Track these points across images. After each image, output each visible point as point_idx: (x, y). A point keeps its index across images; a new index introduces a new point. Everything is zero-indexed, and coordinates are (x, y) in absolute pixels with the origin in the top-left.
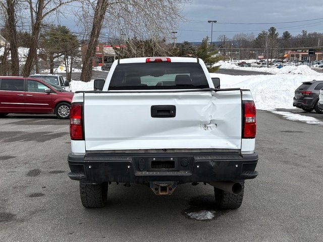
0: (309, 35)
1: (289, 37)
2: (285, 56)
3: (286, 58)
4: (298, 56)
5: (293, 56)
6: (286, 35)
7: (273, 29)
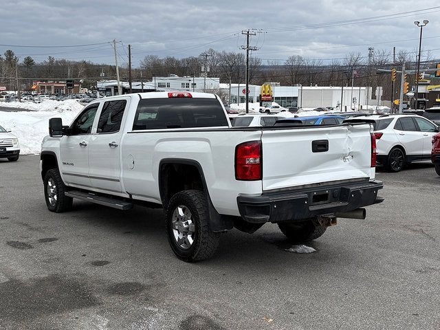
0: (57, 61)
1: (33, 64)
2: (34, 87)
3: (34, 90)
4: (49, 88)
5: (43, 87)
6: (29, 62)
7: (10, 53)
